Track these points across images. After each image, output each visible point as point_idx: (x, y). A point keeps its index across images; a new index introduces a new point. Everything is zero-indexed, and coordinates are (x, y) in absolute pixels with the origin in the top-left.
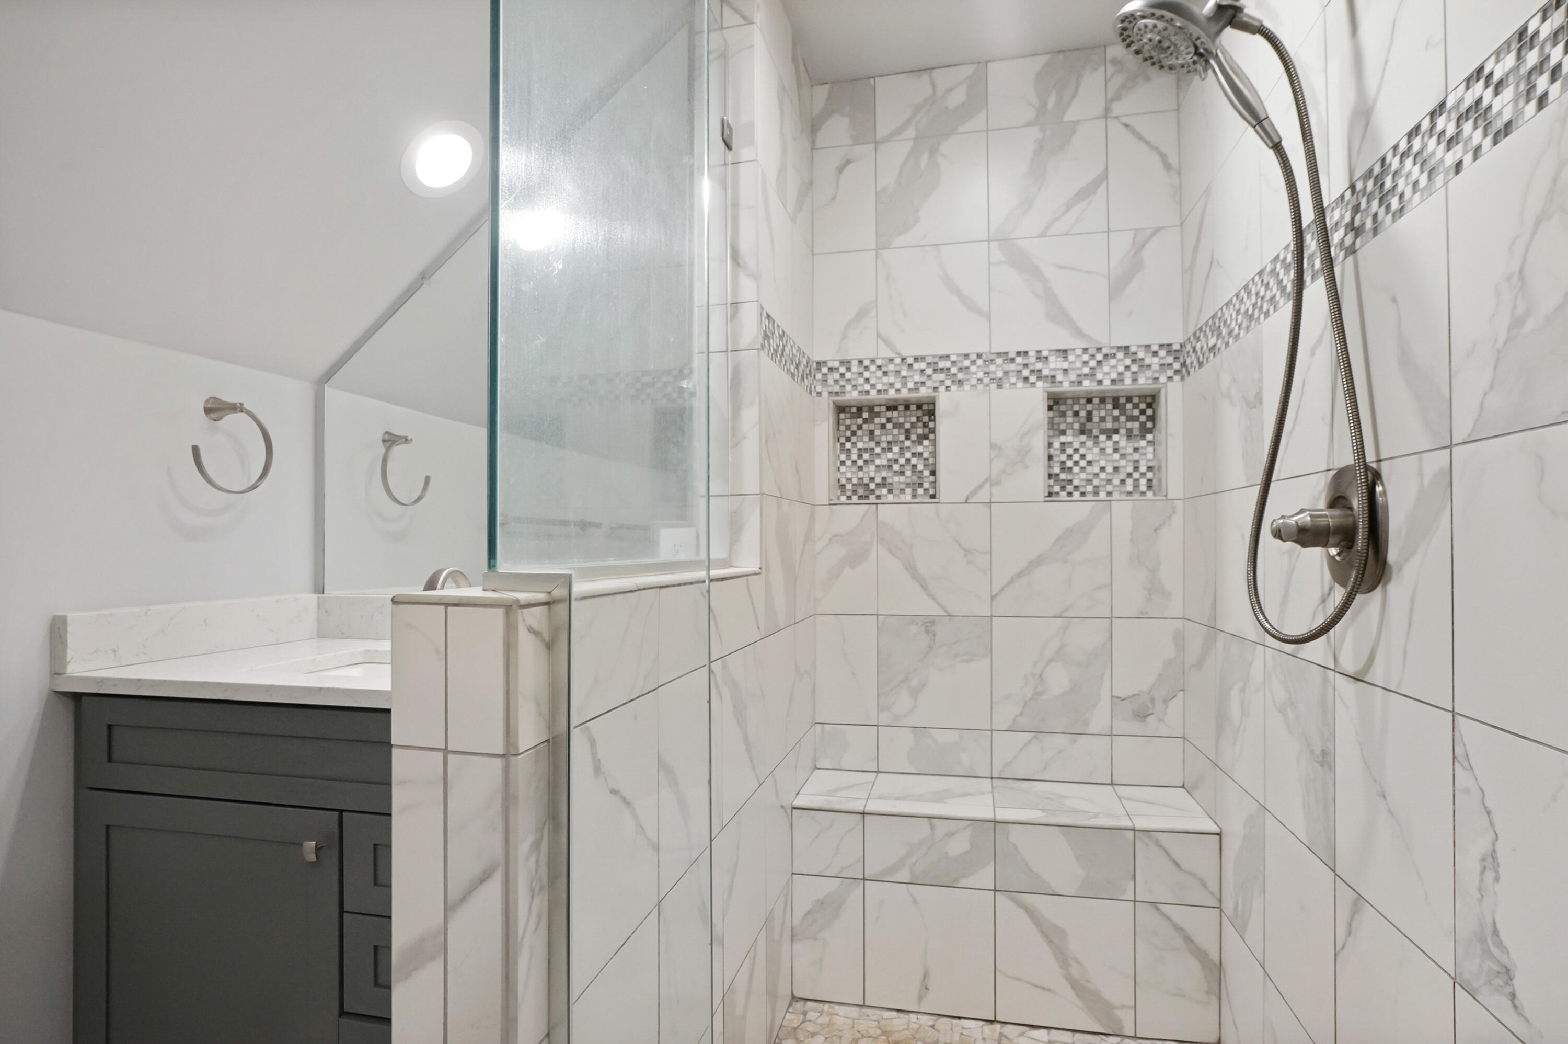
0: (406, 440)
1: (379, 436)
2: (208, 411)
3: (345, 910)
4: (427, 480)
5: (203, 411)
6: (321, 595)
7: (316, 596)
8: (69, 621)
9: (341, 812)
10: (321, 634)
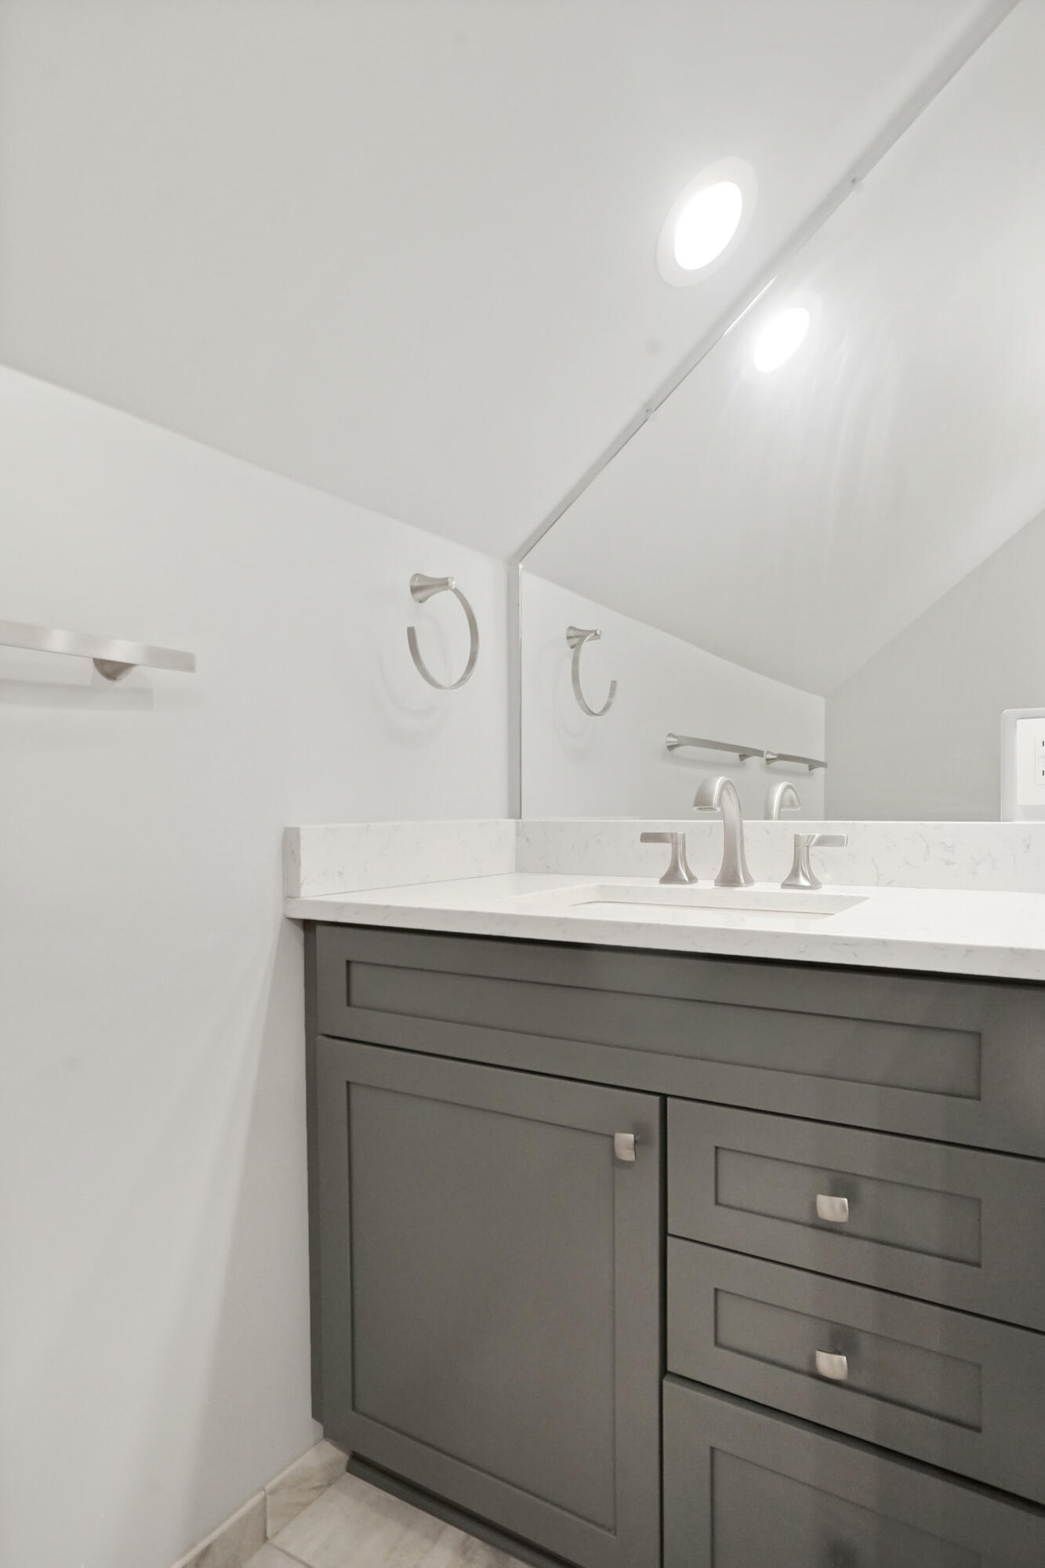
0: (596, 635)
1: (563, 632)
2: (414, 590)
3: (670, 1232)
4: (614, 685)
5: (409, 589)
6: (518, 820)
7: (513, 821)
8: (302, 834)
9: (664, 1097)
10: (521, 868)
